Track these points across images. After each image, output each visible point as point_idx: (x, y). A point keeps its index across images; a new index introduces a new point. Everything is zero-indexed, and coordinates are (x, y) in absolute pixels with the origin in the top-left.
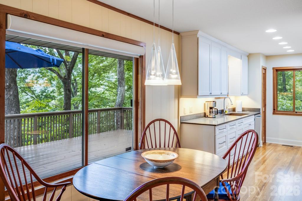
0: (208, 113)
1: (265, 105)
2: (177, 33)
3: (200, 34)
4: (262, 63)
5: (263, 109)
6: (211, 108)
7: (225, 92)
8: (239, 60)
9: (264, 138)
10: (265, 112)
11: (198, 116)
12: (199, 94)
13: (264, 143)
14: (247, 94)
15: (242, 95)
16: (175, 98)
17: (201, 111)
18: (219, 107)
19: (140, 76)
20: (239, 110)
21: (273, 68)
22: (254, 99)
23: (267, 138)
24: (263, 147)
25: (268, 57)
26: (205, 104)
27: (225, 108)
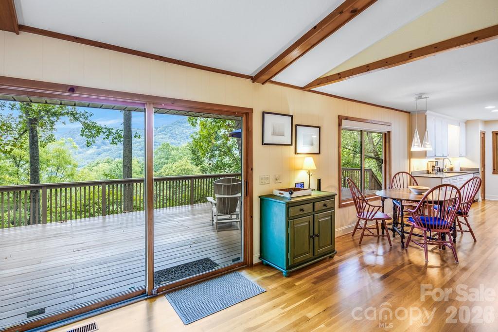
0: (430, 170)
1: (483, 165)
2: (409, 113)
3: (428, 113)
4: (481, 128)
5: (482, 169)
6: (433, 167)
7: (445, 154)
8: (457, 127)
9: (483, 195)
10: (484, 172)
11: (422, 172)
12: (427, 156)
13: (484, 199)
14: (465, 155)
15: (461, 156)
16: (408, 158)
17: (425, 169)
18: (440, 166)
19: (387, 144)
20: (457, 169)
21: (493, 132)
22: (473, 160)
23: (486, 195)
24: (482, 202)
25: (486, 122)
26: (428, 164)
27: (444, 167)
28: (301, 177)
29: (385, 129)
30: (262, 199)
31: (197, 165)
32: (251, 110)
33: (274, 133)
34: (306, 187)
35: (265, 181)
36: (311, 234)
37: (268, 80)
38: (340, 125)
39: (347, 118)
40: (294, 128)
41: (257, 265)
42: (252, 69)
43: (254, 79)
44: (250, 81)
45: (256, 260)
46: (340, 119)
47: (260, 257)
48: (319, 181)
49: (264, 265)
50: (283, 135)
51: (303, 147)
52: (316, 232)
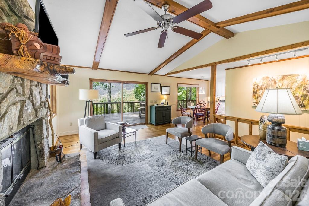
28: (163, 101)
29: (197, 86)
30: (151, 106)
31: (137, 99)
32: (148, 83)
33: (154, 89)
34: (164, 104)
35: (152, 102)
36: (163, 116)
37: (153, 74)
38: (177, 86)
39: (180, 84)
40: (161, 87)
41: (149, 124)
42: (148, 72)
43: (149, 74)
44: (148, 75)
45: (149, 122)
46: (178, 84)
47: (150, 122)
48: (168, 102)
49: (151, 124)
50: (157, 89)
51: (164, 92)
52: (165, 115)
